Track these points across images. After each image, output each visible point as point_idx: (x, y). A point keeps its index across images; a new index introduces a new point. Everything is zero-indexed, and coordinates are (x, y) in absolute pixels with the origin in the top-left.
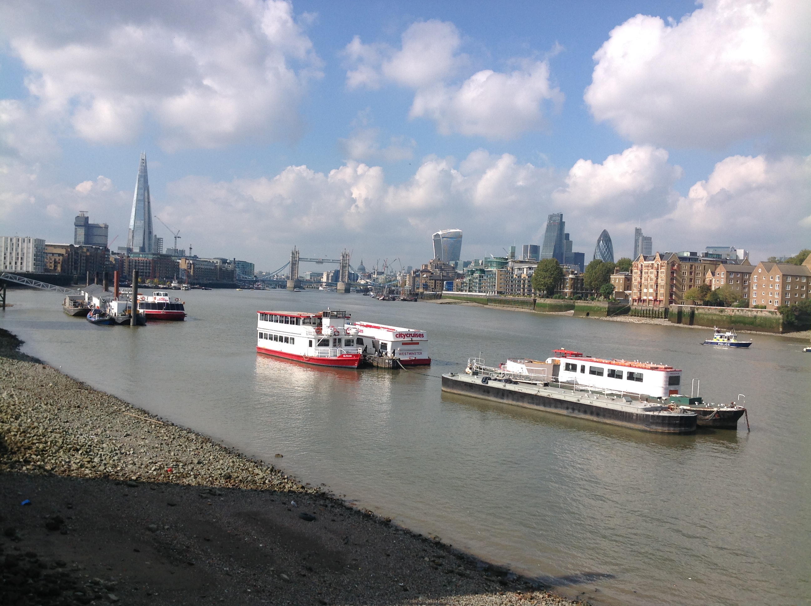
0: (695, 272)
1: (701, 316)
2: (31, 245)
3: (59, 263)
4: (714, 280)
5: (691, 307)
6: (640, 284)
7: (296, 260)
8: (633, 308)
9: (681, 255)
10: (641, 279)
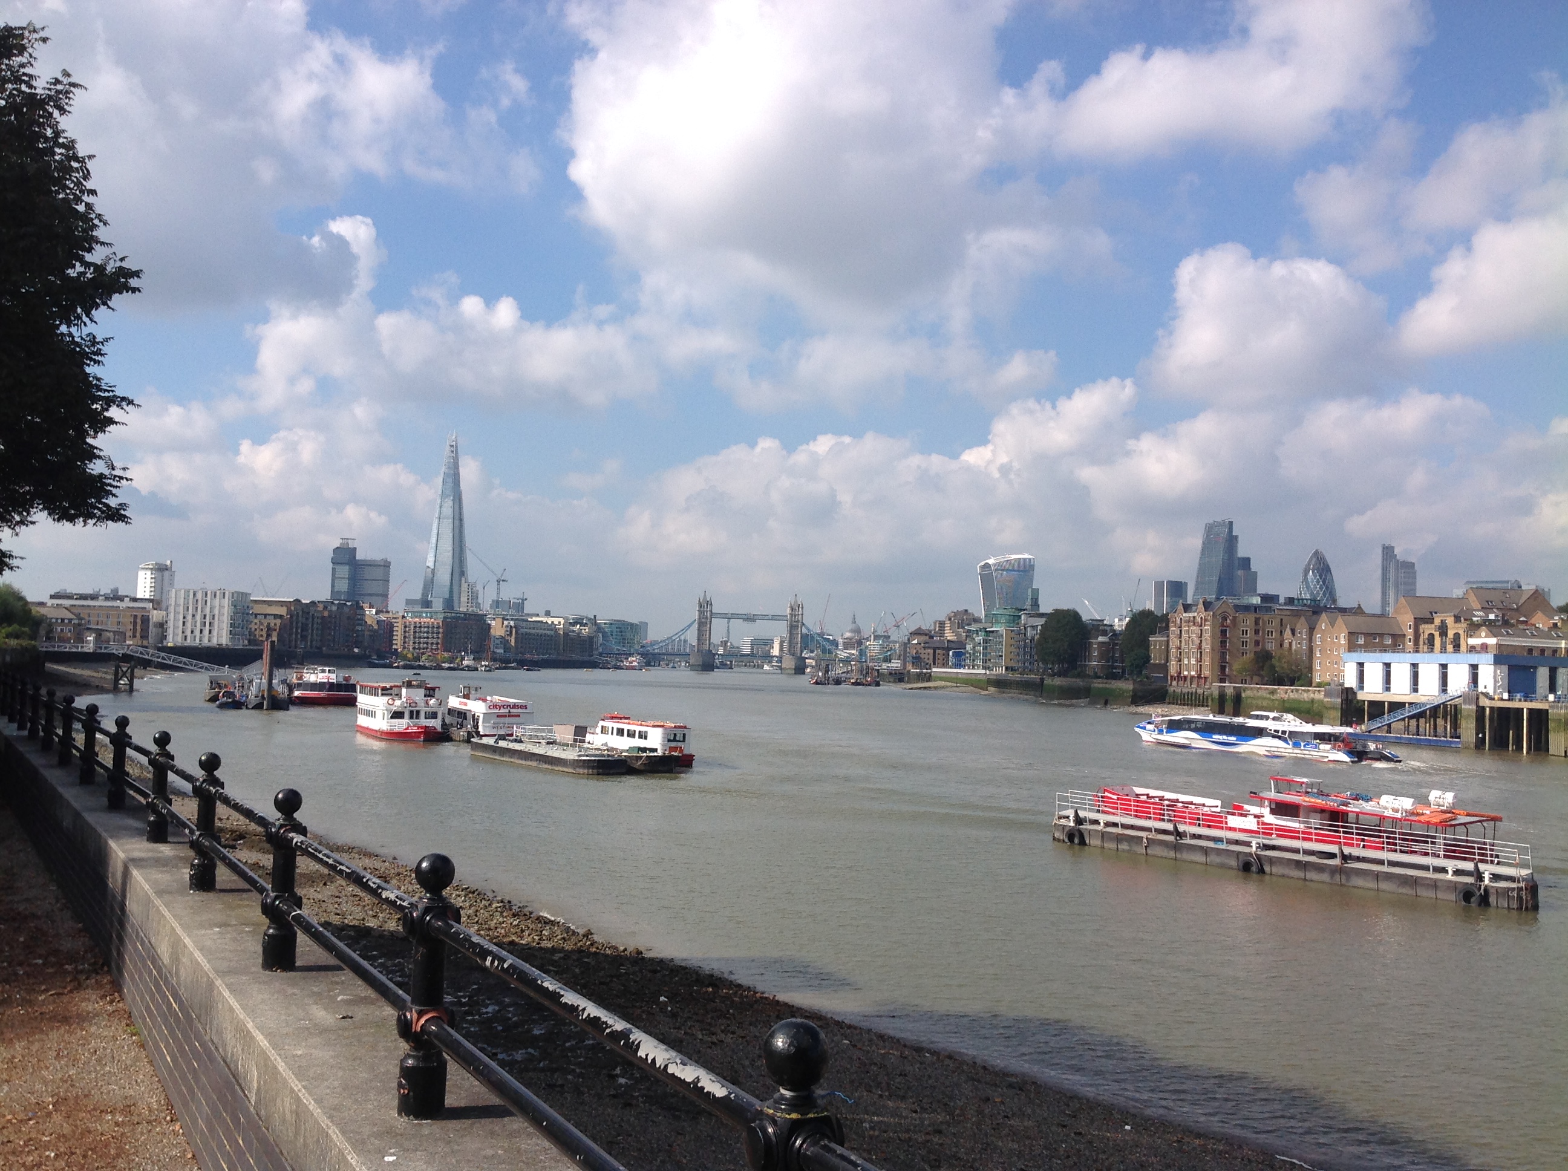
0: (1264, 630)
2: (226, 602)
3: (275, 630)
6: (1180, 650)
7: (707, 618)
8: (1171, 689)
10: (1180, 642)
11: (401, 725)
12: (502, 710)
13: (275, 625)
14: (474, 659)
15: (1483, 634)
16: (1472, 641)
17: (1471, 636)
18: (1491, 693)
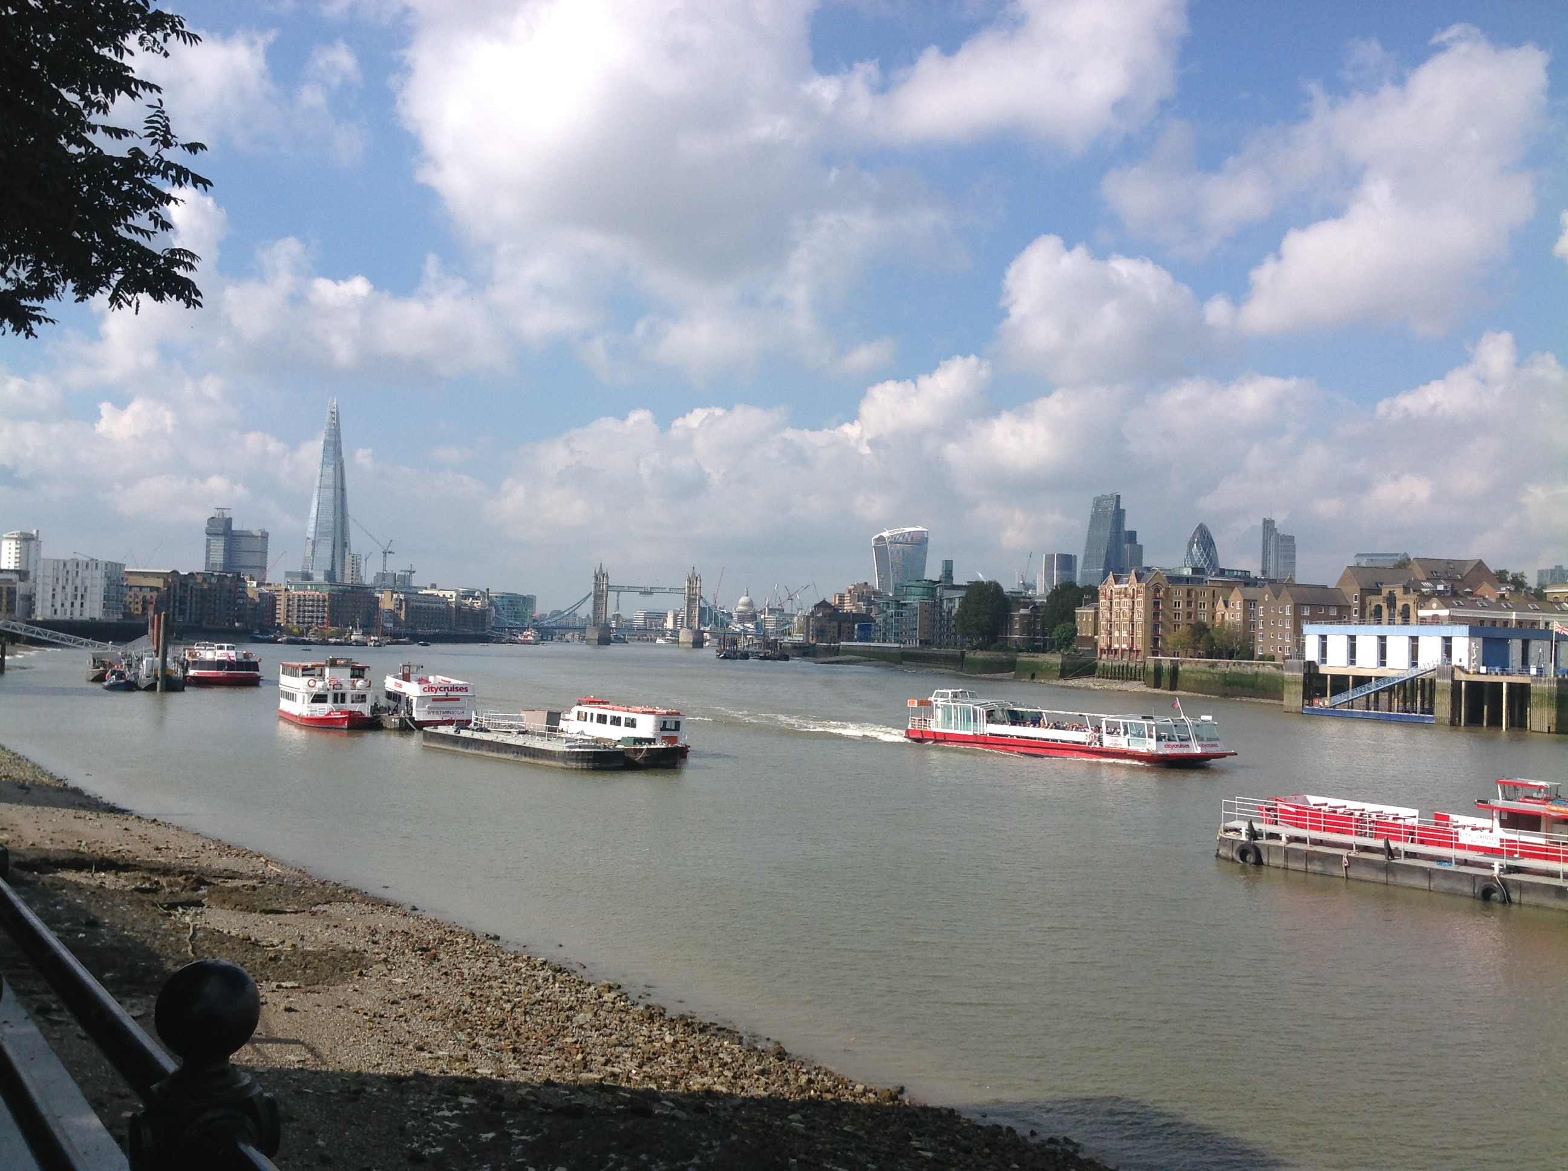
0: (1196, 602)
1: (1187, 674)
2: (100, 574)
3: (152, 603)
4: (1227, 615)
5: (1173, 661)
6: (1110, 623)
7: (603, 591)
8: (1100, 663)
10: (1111, 614)
11: (323, 710)
12: (439, 693)
13: (151, 597)
14: (363, 634)
15: (1435, 605)
16: (1422, 613)
17: (1421, 608)
18: (1466, 667)
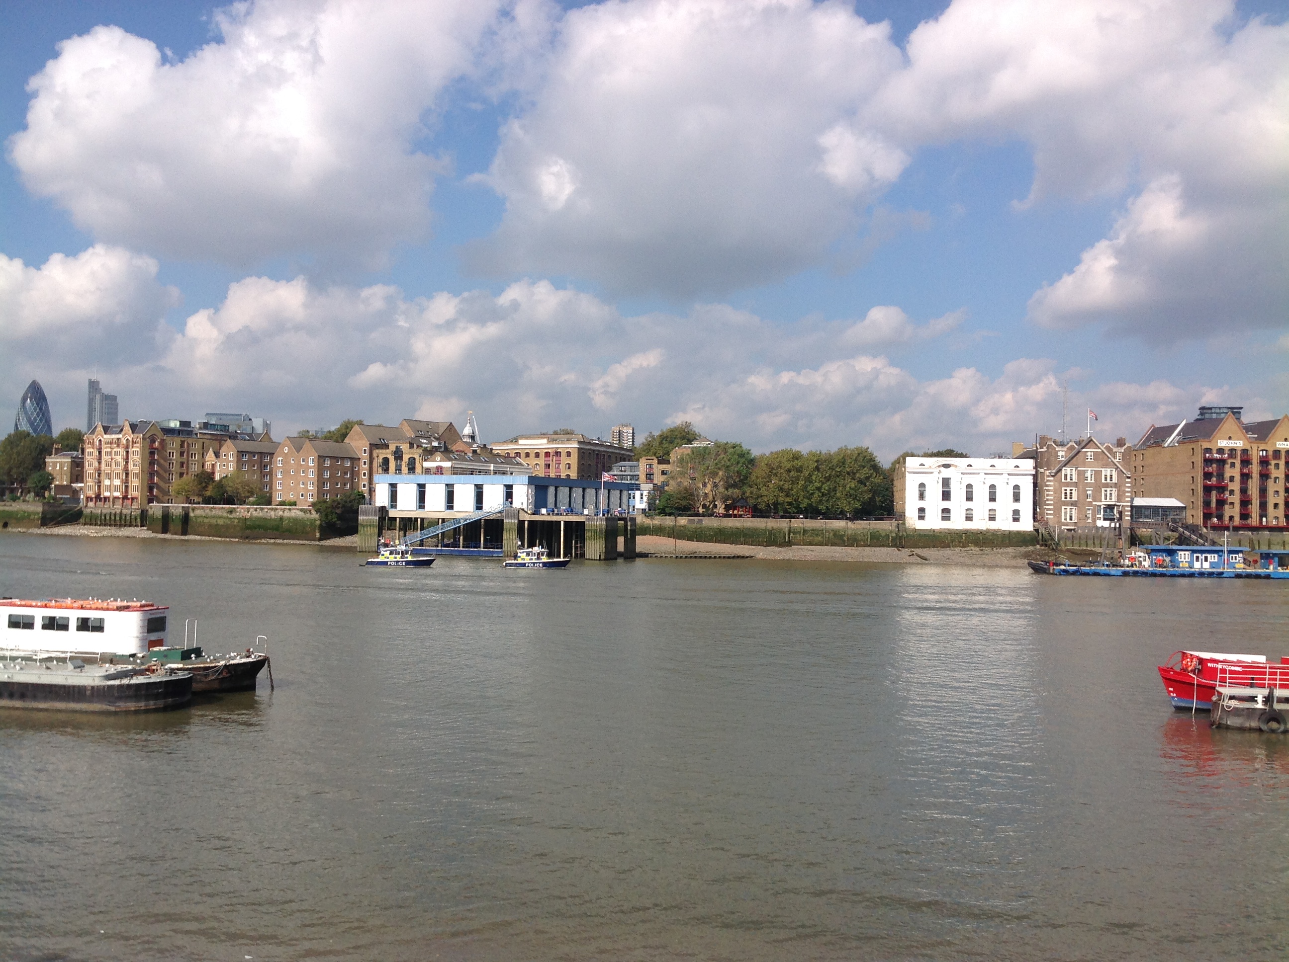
0: (188, 452)
1: (199, 520)
4: (218, 464)
5: (183, 507)
6: (99, 472)
8: (87, 511)
9: (165, 425)
10: (100, 463)
15: (438, 458)
